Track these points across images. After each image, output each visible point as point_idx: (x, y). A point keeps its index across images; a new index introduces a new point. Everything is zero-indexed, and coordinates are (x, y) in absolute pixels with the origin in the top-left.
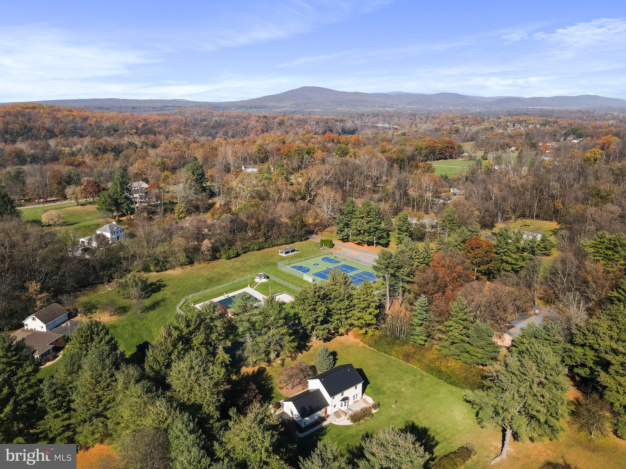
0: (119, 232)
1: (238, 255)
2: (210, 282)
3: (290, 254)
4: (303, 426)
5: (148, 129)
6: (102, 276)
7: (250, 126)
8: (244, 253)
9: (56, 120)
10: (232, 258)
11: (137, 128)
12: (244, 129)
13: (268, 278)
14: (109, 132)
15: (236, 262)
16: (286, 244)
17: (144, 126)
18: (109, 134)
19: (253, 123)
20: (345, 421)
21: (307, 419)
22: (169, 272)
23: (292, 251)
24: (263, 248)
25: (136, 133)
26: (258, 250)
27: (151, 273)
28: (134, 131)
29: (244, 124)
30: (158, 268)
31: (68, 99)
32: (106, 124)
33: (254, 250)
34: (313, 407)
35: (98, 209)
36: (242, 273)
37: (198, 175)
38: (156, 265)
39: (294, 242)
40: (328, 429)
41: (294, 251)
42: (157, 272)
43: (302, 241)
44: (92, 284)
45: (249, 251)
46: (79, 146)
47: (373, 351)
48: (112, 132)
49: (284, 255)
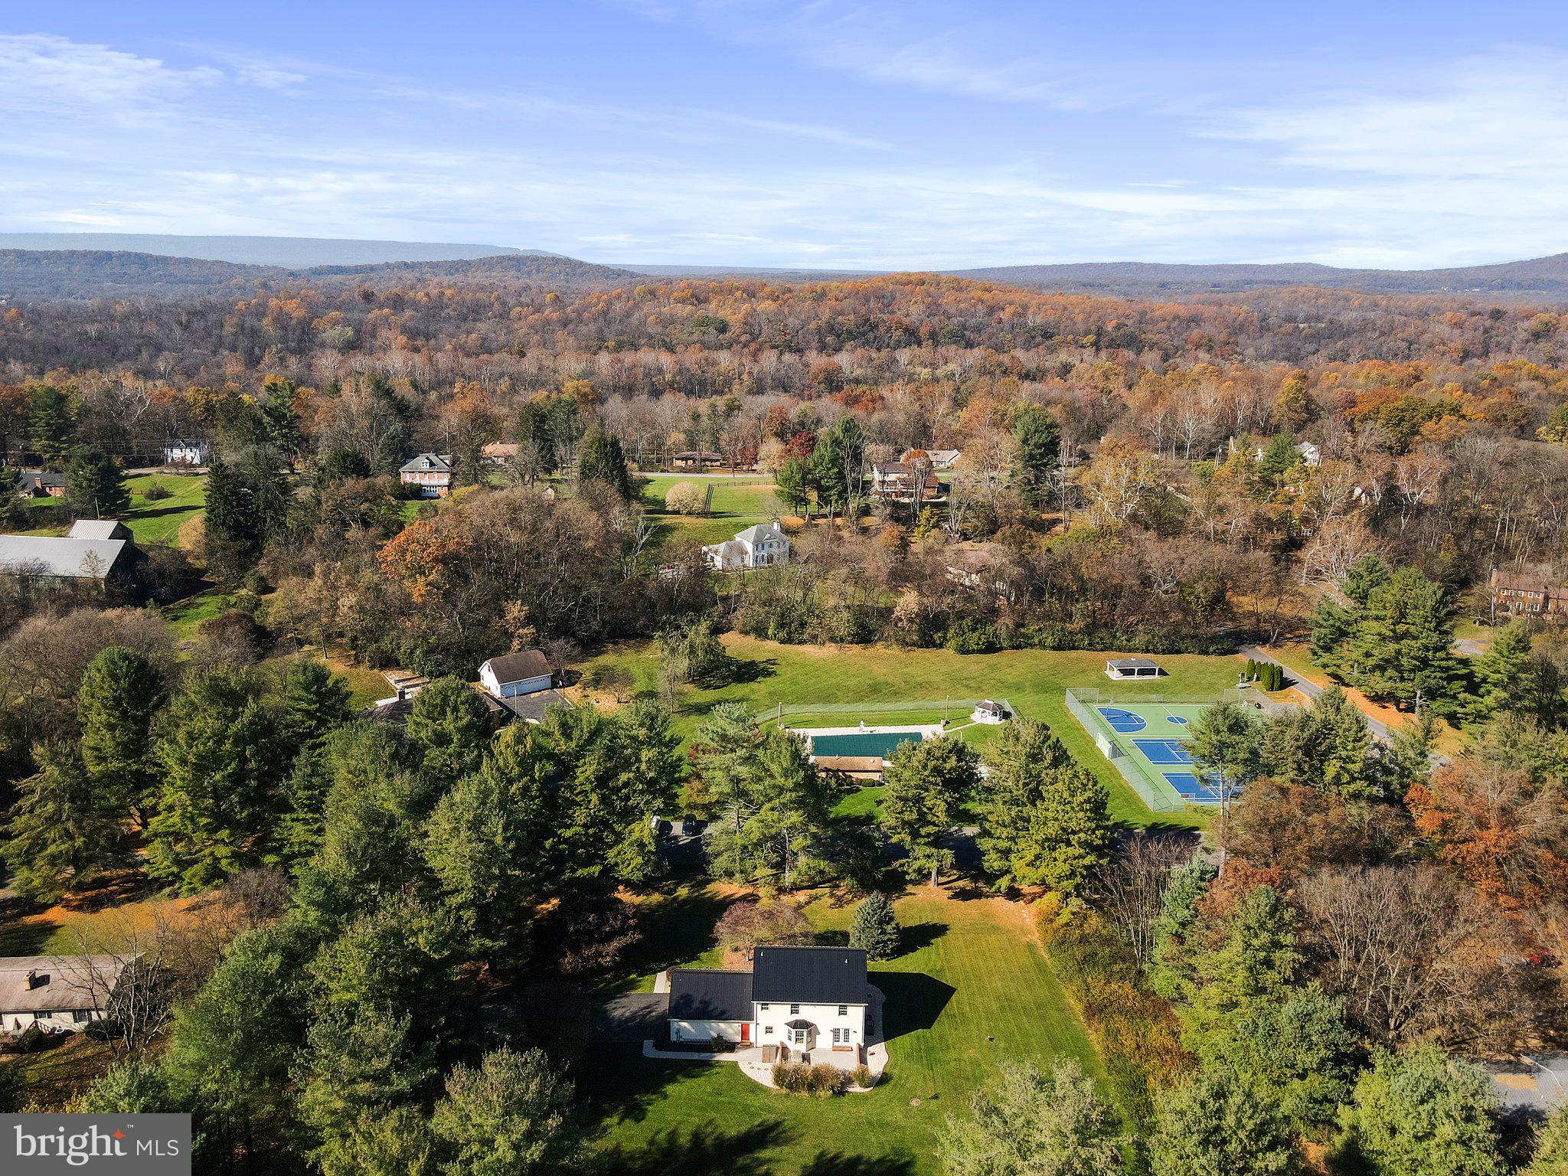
0: (775, 545)
1: (991, 648)
2: (875, 690)
3: (1135, 677)
4: (674, 1038)
5: (1125, 335)
6: (665, 623)
7: (1426, 337)
8: (1014, 648)
9: (934, 308)
10: (973, 652)
11: (1099, 333)
12: (1404, 345)
13: (1006, 715)
14: (1033, 338)
15: (976, 665)
16: (1147, 651)
17: (1118, 327)
18: (1029, 343)
19: (1441, 328)
20: (762, 1074)
21: (685, 1024)
22: (807, 648)
23: (1142, 672)
24: (1074, 648)
25: (1092, 345)
26: (1054, 648)
27: (768, 642)
28: (1091, 338)
29: (1411, 331)
30: (782, 635)
31: (1033, 263)
32: (1034, 320)
33: (1042, 645)
34: (711, 1007)
35: (776, 492)
36: (963, 691)
37: (1038, 446)
38: (781, 626)
39: (1179, 652)
40: (715, 1070)
41: (1152, 672)
42: (782, 642)
43: (1206, 653)
44: (643, 636)
45: (1032, 646)
46: (951, 367)
47: (1040, 966)
48: (1039, 339)
49: (1115, 675)
